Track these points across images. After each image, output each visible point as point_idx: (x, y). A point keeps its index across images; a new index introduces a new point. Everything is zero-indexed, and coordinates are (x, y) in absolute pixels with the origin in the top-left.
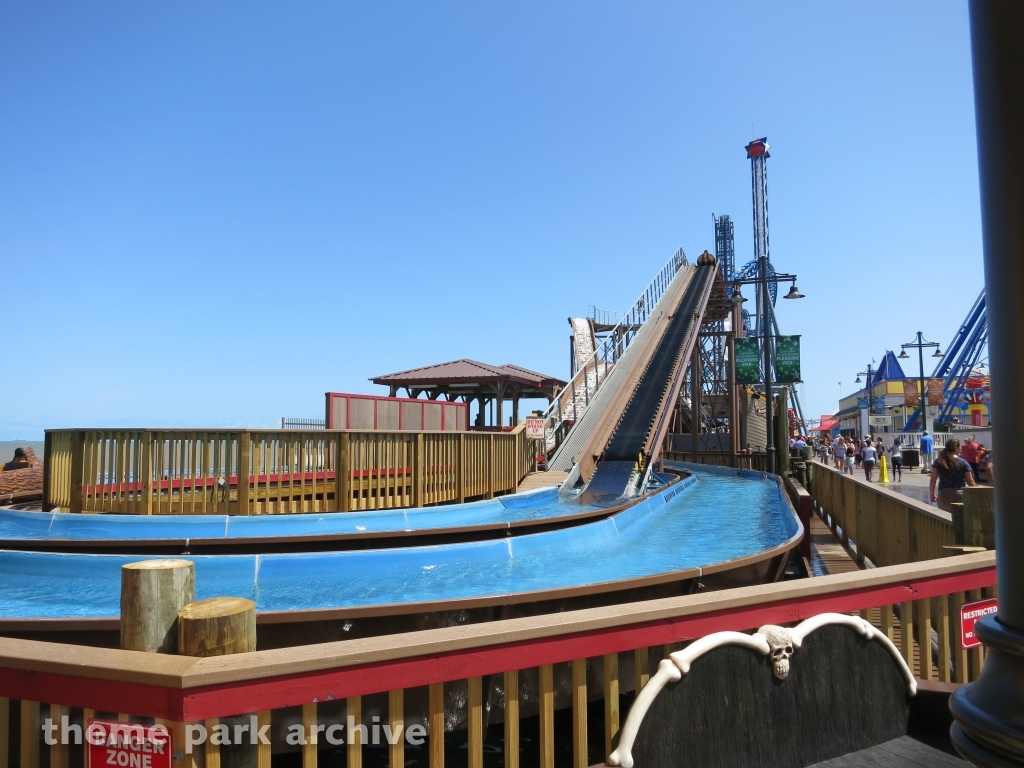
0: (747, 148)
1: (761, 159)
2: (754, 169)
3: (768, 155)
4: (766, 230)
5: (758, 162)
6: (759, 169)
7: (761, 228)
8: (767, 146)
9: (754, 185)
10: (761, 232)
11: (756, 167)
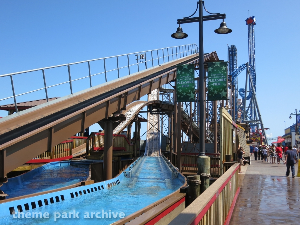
0: (246, 20)
1: (252, 25)
2: (249, 29)
3: (255, 24)
4: (254, 55)
5: (251, 27)
6: (251, 30)
7: (252, 55)
8: (255, 20)
9: (249, 36)
10: (252, 56)
11: (250, 29)
